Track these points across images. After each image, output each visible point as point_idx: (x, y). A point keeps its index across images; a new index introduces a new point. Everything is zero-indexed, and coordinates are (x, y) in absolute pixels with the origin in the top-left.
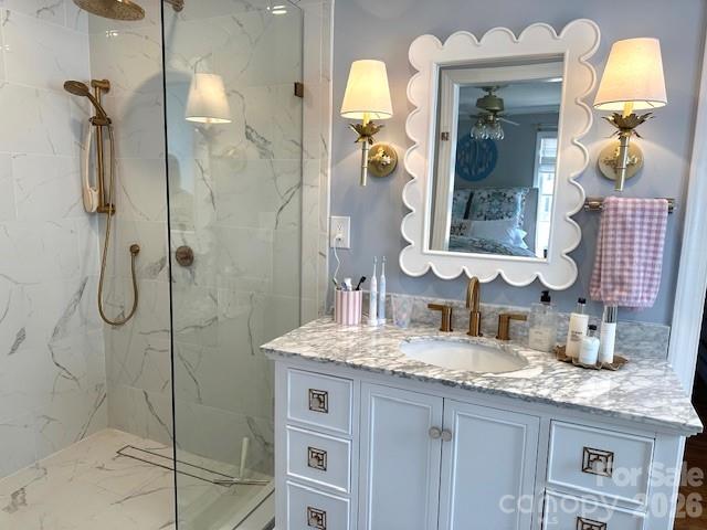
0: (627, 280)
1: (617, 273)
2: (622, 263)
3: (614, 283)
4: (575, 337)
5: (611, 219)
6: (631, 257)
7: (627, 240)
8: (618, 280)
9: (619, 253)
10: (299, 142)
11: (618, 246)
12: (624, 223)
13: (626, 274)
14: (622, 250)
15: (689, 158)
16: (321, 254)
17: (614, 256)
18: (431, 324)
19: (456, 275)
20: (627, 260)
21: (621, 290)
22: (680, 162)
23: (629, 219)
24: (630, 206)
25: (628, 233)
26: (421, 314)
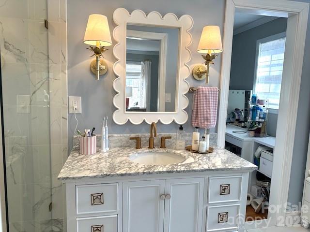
0: (209, 118)
1: (205, 116)
2: (207, 112)
3: (204, 120)
4: (196, 142)
5: (202, 95)
6: (209, 109)
7: (208, 103)
8: (205, 118)
9: (205, 108)
10: (46, 54)
11: (205, 105)
12: (206, 96)
13: (208, 115)
14: (206, 107)
15: (220, 72)
16: (63, 118)
17: (204, 109)
18: (129, 147)
19: (141, 122)
20: (208, 110)
21: (207, 122)
22: (218, 74)
23: (208, 95)
24: (207, 90)
25: (208, 100)
26: (124, 143)
